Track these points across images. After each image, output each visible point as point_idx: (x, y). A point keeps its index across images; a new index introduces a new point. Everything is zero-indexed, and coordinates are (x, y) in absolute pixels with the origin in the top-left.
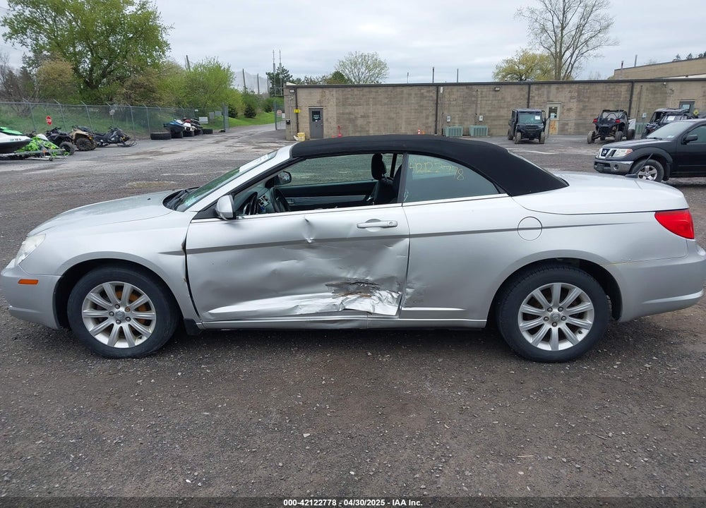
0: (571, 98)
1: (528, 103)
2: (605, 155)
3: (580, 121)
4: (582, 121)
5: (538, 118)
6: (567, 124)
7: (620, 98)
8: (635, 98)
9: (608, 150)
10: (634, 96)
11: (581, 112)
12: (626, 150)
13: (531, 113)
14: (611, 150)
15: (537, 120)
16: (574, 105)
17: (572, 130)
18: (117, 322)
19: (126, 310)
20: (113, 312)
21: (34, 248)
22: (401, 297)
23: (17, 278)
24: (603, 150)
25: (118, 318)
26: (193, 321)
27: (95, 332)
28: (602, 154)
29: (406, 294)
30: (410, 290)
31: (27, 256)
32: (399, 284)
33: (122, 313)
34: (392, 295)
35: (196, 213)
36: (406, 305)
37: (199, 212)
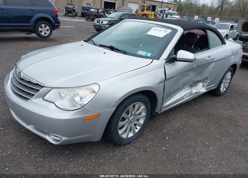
2: (99, 23)
9: (100, 21)
12: (107, 22)
14: (101, 21)
18: (129, 124)
19: (134, 117)
20: (129, 120)
21: (94, 94)
22: (206, 84)
23: (82, 117)
24: (97, 21)
25: (131, 122)
26: (158, 112)
27: (122, 134)
28: (97, 23)
29: (208, 83)
30: (209, 81)
31: (90, 101)
32: (207, 80)
33: (133, 118)
34: (203, 84)
35: (165, 60)
36: (207, 87)
37: (166, 59)
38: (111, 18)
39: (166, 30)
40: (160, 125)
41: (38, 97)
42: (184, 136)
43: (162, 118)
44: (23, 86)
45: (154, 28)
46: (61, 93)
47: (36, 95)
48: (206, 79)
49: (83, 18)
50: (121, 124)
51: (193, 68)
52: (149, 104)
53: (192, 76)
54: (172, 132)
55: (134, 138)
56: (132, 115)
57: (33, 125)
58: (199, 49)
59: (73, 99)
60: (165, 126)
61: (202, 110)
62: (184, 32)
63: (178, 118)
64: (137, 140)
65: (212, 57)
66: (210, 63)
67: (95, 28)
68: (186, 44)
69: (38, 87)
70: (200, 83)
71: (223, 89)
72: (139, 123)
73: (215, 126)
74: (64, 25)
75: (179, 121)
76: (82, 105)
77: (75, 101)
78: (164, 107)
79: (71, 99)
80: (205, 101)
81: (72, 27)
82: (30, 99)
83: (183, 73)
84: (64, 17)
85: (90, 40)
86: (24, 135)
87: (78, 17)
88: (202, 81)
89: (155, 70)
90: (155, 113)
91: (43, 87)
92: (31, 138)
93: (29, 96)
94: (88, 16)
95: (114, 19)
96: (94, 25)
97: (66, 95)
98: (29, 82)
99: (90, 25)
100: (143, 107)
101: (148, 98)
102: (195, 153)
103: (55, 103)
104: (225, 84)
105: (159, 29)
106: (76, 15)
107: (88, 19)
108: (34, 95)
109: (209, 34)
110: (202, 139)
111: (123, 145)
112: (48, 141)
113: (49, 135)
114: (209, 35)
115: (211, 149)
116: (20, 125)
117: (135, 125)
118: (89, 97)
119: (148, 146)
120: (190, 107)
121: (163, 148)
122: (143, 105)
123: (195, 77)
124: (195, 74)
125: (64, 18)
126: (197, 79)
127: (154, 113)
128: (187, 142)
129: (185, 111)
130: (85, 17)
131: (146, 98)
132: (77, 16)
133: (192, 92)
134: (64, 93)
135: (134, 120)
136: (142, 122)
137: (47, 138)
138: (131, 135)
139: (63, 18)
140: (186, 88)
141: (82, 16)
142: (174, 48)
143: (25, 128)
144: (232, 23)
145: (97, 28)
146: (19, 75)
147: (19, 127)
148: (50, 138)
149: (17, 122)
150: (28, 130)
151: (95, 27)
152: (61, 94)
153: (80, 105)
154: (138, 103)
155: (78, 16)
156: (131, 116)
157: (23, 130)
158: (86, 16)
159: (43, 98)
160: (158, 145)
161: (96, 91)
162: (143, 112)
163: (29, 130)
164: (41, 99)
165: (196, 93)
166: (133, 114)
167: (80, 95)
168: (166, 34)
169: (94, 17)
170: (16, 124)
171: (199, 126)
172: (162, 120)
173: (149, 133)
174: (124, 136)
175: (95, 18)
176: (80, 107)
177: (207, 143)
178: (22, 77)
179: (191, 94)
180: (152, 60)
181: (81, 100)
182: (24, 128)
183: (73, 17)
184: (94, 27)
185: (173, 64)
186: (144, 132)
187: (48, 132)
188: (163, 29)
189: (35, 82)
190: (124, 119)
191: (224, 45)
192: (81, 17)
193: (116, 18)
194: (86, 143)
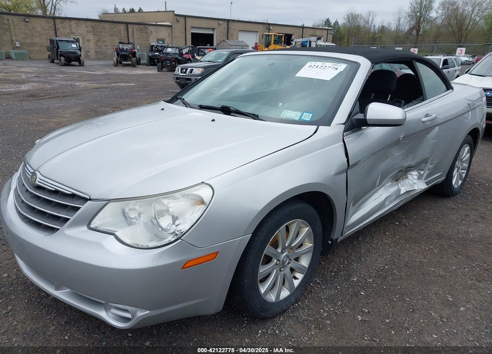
0: (88, 32)
1: (56, 33)
2: (185, 73)
3: (97, 50)
4: (99, 50)
5: (74, 46)
6: (89, 52)
7: (121, 34)
8: (130, 36)
9: (187, 69)
10: (129, 34)
11: (97, 43)
12: (201, 69)
13: (68, 41)
14: (189, 69)
15: (74, 47)
16: (90, 37)
17: (94, 56)
18: (280, 271)
19: (289, 252)
20: (279, 260)
21: (203, 207)
22: (424, 173)
23: (179, 261)
24: (182, 69)
25: (283, 265)
26: (337, 239)
27: (267, 292)
28: (181, 73)
29: (429, 170)
30: (431, 166)
31: (194, 222)
32: (427, 163)
33: (287, 256)
34: (419, 173)
35: (342, 125)
36: (426, 178)
37: (344, 124)
38: (209, 61)
39: (336, 65)
40: (341, 266)
41: (77, 223)
42: (399, 287)
43: (342, 250)
44: (41, 202)
45: (309, 64)
46: (127, 210)
47: (72, 219)
48: (425, 161)
49: (151, 67)
50: (263, 270)
51: (399, 140)
52: (319, 223)
53: (397, 157)
54: (371, 280)
55: (293, 300)
56: (284, 249)
57: (70, 288)
58: (403, 102)
59: (155, 223)
60: (353, 268)
61: (422, 227)
62: (373, 67)
63: (376, 249)
64: (299, 303)
65: (434, 115)
66: (429, 129)
67: (179, 84)
68: (373, 94)
69: (75, 202)
70: (413, 170)
71: (457, 182)
72: (299, 265)
73: (458, 261)
74: (117, 83)
75: (380, 254)
76: (176, 235)
77: (160, 227)
78: (348, 227)
79: (150, 222)
80: (424, 209)
81: (133, 85)
82: (58, 229)
83: (380, 151)
84: (116, 68)
85: (178, 99)
86: (49, 312)
87: (143, 66)
88: (417, 167)
89: (323, 148)
90: (332, 240)
91: (86, 200)
92: (66, 318)
93: (55, 223)
94: (163, 62)
95: (215, 64)
96: (175, 78)
97: (140, 214)
98: (56, 192)
99: (167, 79)
100: (306, 230)
101: (315, 208)
102: (430, 323)
103: (116, 233)
104: (460, 170)
105: (319, 64)
106: (138, 63)
107: (162, 67)
108: (69, 219)
109: (420, 69)
110: (438, 291)
111: (271, 317)
112: (103, 321)
113: (107, 308)
114: (421, 72)
115: (462, 312)
116: (39, 290)
117: (292, 270)
118: (191, 215)
119: (325, 315)
120: (397, 223)
121: (359, 317)
122: (306, 225)
123: (403, 159)
124: (402, 152)
125: (116, 70)
126: (406, 164)
127: (330, 242)
128: (408, 300)
129: (387, 233)
130: (156, 65)
131: (311, 210)
132: (139, 65)
133: (399, 190)
134: (135, 210)
135: (290, 260)
136: (305, 262)
137: (103, 314)
138: (285, 293)
139: (113, 69)
140: (386, 184)
141: (150, 63)
142: (358, 100)
143: (50, 295)
144: (444, 56)
145: (183, 82)
146: (33, 180)
147: (36, 295)
148: (110, 315)
149: (33, 284)
150: (56, 300)
151: (179, 81)
152: (128, 213)
153: (172, 234)
154: (296, 221)
155: (142, 64)
156: (282, 252)
157: (47, 301)
158: (158, 62)
159: (89, 225)
160: (347, 311)
161: (207, 200)
162: (306, 240)
163: (60, 299)
164: (85, 228)
165: (407, 192)
166: (287, 245)
167: (171, 210)
168: (337, 72)
169: (174, 63)
170: (31, 289)
171: (424, 262)
172: (345, 255)
173: (323, 286)
174: (272, 297)
175: (177, 64)
176: (173, 240)
177: (451, 300)
178: (39, 182)
179: (398, 194)
180: (315, 127)
181: (174, 223)
182: (48, 295)
183: (133, 66)
184: (176, 82)
185: (360, 132)
186: (312, 284)
187: (104, 302)
188: (328, 64)
189: (69, 191)
190: (268, 260)
191: (451, 90)
192: (148, 66)
193: (219, 61)
194: (189, 318)
